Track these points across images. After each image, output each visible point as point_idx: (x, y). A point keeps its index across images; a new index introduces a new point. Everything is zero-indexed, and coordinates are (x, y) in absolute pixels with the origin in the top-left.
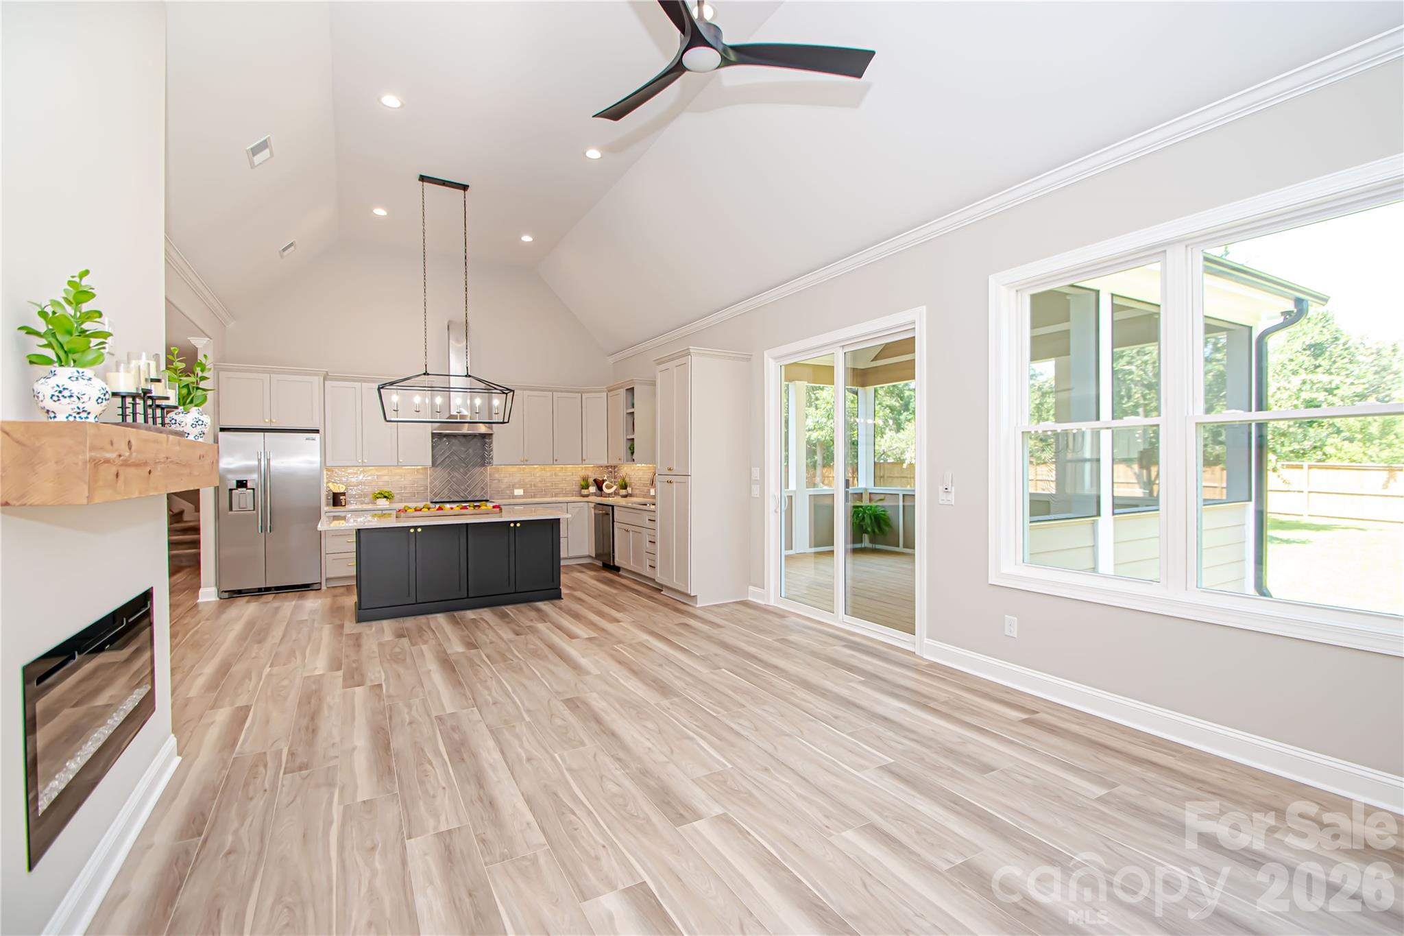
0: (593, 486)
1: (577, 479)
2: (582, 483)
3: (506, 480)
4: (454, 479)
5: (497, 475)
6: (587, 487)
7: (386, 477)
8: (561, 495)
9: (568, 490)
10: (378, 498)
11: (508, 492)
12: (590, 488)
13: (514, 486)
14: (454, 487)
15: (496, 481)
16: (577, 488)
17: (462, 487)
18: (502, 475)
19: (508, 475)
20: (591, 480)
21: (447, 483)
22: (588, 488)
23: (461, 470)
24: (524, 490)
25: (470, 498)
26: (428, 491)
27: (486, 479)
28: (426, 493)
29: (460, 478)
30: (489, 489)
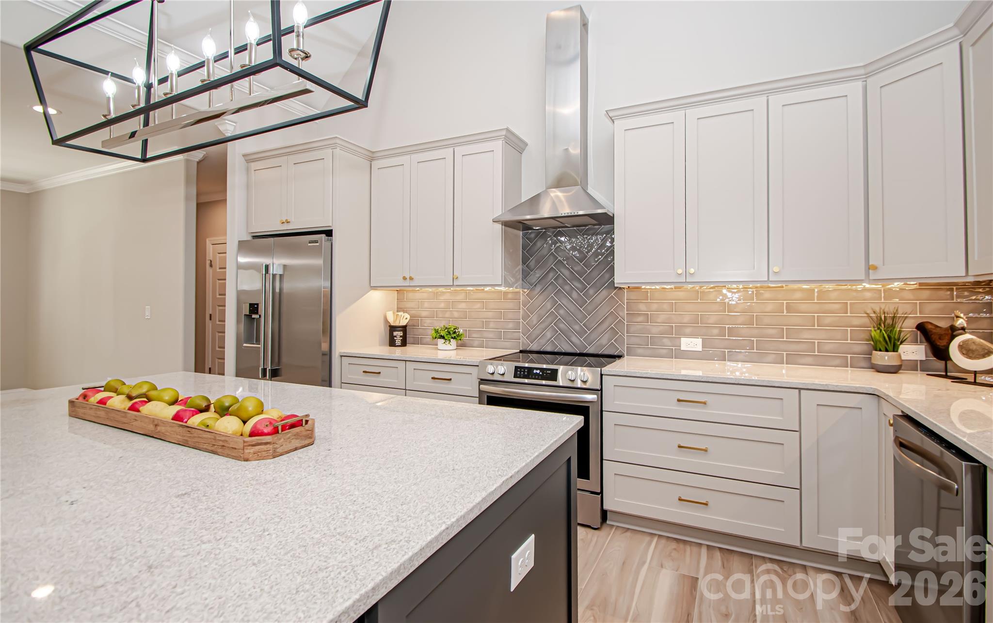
0: (915, 341)
1: (856, 322)
2: (875, 334)
3: (662, 317)
4: (562, 312)
5: (642, 307)
6: (892, 344)
7: (463, 306)
8: (809, 360)
9: (827, 347)
11: (666, 341)
12: (902, 348)
13: (679, 331)
14: (562, 326)
15: (640, 319)
16: (861, 346)
17: (577, 327)
18: (654, 307)
19: (665, 307)
20: (908, 326)
21: (550, 320)
22: (895, 349)
23: (575, 295)
24: (703, 340)
25: (591, 350)
26: (521, 331)
27: (621, 314)
28: (517, 334)
29: (572, 310)
30: (626, 334)
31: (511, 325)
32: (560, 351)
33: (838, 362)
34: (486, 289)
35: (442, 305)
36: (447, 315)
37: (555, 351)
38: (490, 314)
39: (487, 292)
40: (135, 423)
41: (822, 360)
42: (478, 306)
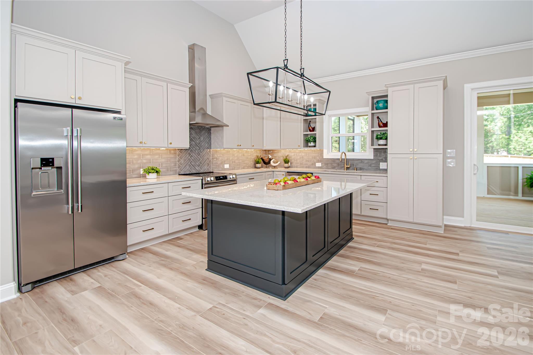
1: (253, 158)
2: (257, 160)
3: (220, 158)
4: (192, 158)
5: (215, 155)
6: (259, 162)
8: (246, 168)
9: (249, 164)
10: (150, 173)
11: (221, 166)
13: (224, 163)
14: (192, 163)
15: (215, 159)
16: (252, 163)
17: (197, 164)
18: (218, 155)
19: (221, 155)
21: (188, 161)
23: (197, 152)
24: (229, 165)
25: (202, 171)
26: (177, 166)
27: (210, 158)
28: (176, 168)
29: (196, 157)
30: (212, 165)
31: (173, 165)
32: (192, 173)
33: (250, 167)
34: (161, 149)
35: (136, 157)
36: (139, 161)
37: (190, 173)
38: (163, 160)
39: (162, 150)
40: (303, 183)
41: (248, 168)
42: (157, 157)
